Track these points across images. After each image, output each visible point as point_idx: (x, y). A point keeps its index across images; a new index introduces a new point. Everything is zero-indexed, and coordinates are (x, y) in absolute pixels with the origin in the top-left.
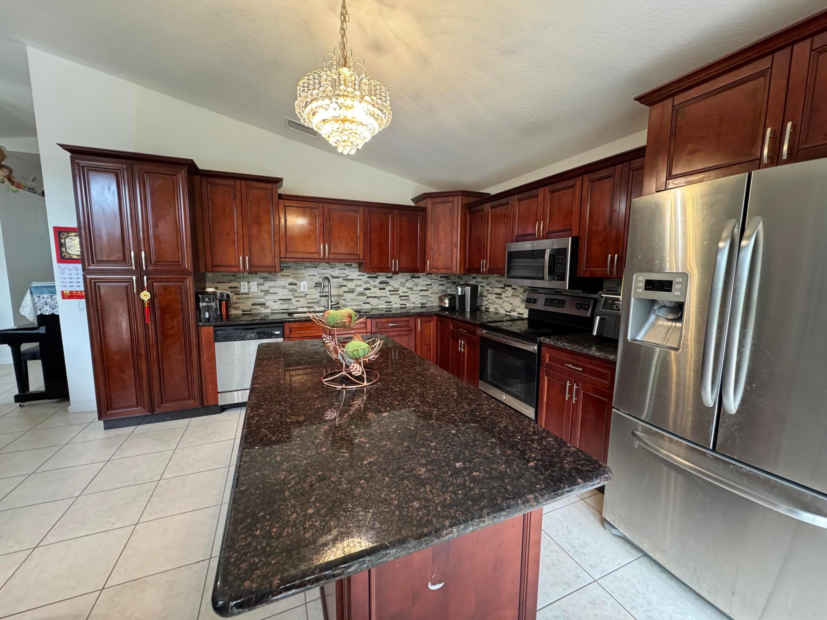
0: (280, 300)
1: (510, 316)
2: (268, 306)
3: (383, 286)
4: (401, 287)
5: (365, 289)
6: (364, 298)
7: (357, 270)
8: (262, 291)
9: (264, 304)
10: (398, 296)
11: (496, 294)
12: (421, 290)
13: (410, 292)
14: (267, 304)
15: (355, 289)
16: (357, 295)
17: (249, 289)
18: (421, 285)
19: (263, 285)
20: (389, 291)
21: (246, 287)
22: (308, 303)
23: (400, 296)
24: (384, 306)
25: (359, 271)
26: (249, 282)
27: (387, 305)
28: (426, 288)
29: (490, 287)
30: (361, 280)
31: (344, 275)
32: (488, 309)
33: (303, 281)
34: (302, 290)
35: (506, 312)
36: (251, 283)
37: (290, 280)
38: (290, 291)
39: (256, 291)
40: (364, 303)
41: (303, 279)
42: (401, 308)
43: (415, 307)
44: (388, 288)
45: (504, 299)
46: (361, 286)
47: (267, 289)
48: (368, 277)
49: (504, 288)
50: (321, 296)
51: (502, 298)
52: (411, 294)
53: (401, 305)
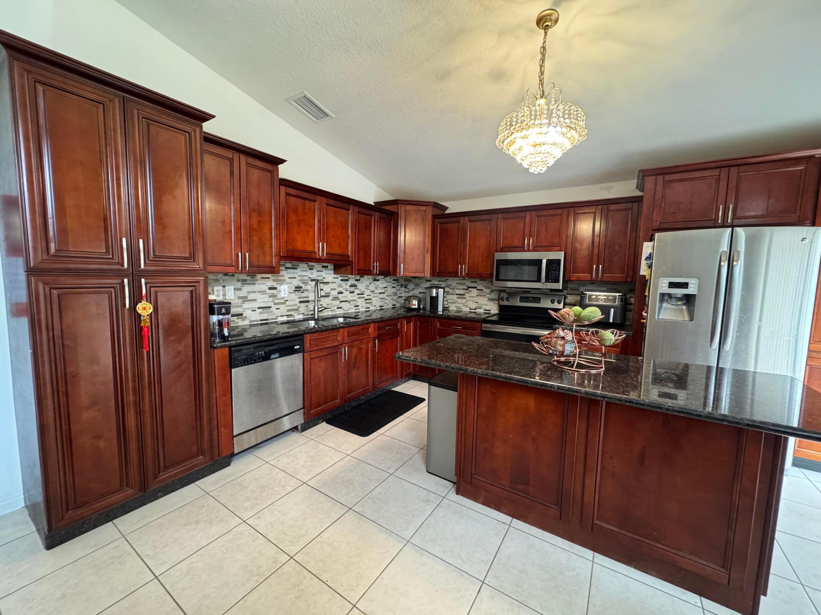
0: (259, 308)
1: (475, 312)
2: (246, 317)
3: (353, 289)
4: (366, 290)
5: (339, 293)
6: (337, 303)
7: (332, 272)
8: (239, 298)
9: (242, 315)
10: (363, 300)
11: (457, 294)
12: (380, 293)
13: (372, 295)
14: (244, 315)
15: (330, 293)
16: (332, 300)
17: (224, 295)
18: (380, 288)
19: (240, 289)
20: (358, 294)
21: (221, 293)
22: (288, 310)
23: (366, 300)
24: (353, 310)
25: (334, 274)
26: (224, 287)
27: (356, 309)
28: (383, 291)
30: (335, 283)
31: (321, 278)
32: (448, 308)
33: (283, 284)
34: (283, 296)
35: (471, 309)
36: (227, 288)
37: (270, 283)
38: (270, 297)
39: (233, 297)
40: (338, 308)
41: (282, 282)
42: (366, 311)
43: (376, 310)
44: (357, 291)
45: (468, 298)
46: (335, 289)
47: (245, 295)
48: (342, 280)
49: (468, 289)
50: (301, 302)
51: (465, 298)
52: (374, 297)
53: (366, 308)
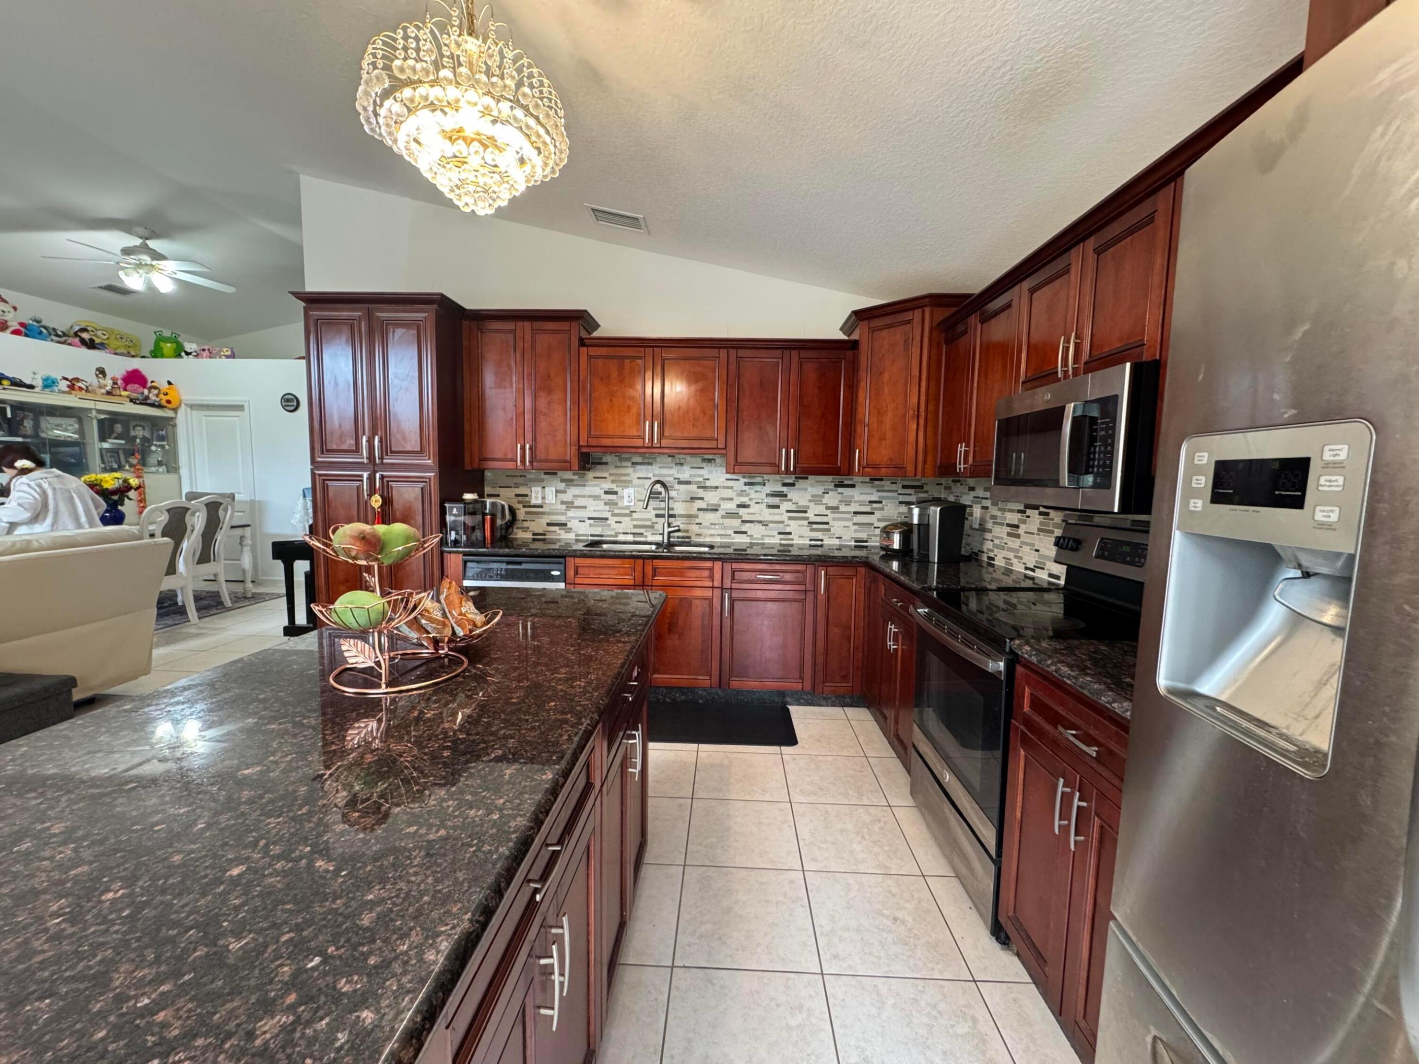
0: (589, 518)
1: (1032, 579)
2: (571, 529)
3: (776, 501)
4: (812, 505)
5: (739, 506)
6: (736, 523)
7: (724, 470)
8: (563, 503)
9: (565, 525)
10: (806, 522)
11: (1008, 525)
12: (856, 513)
13: (831, 516)
14: (569, 525)
15: (719, 506)
16: (723, 517)
17: (543, 498)
18: (856, 502)
19: (564, 492)
20: (788, 511)
21: (540, 496)
22: (635, 527)
23: (809, 523)
24: (776, 540)
25: (727, 473)
26: (544, 488)
27: (781, 539)
28: (867, 509)
29: (1000, 510)
30: (732, 488)
31: (701, 479)
32: (994, 559)
33: (628, 487)
34: (626, 504)
35: (1027, 568)
36: (547, 489)
37: (607, 485)
38: (606, 504)
39: (553, 502)
40: (735, 532)
41: (627, 484)
42: (811, 546)
43: (840, 545)
44: (785, 506)
45: (1025, 538)
46: (731, 499)
47: (570, 500)
48: (745, 484)
49: (1025, 512)
50: (657, 516)
51: (1018, 536)
52: (834, 519)
53: (811, 540)
